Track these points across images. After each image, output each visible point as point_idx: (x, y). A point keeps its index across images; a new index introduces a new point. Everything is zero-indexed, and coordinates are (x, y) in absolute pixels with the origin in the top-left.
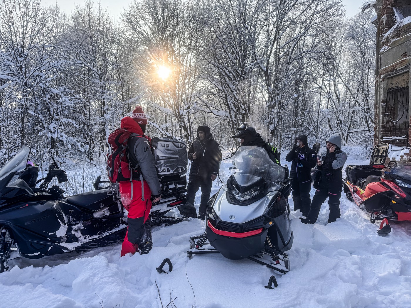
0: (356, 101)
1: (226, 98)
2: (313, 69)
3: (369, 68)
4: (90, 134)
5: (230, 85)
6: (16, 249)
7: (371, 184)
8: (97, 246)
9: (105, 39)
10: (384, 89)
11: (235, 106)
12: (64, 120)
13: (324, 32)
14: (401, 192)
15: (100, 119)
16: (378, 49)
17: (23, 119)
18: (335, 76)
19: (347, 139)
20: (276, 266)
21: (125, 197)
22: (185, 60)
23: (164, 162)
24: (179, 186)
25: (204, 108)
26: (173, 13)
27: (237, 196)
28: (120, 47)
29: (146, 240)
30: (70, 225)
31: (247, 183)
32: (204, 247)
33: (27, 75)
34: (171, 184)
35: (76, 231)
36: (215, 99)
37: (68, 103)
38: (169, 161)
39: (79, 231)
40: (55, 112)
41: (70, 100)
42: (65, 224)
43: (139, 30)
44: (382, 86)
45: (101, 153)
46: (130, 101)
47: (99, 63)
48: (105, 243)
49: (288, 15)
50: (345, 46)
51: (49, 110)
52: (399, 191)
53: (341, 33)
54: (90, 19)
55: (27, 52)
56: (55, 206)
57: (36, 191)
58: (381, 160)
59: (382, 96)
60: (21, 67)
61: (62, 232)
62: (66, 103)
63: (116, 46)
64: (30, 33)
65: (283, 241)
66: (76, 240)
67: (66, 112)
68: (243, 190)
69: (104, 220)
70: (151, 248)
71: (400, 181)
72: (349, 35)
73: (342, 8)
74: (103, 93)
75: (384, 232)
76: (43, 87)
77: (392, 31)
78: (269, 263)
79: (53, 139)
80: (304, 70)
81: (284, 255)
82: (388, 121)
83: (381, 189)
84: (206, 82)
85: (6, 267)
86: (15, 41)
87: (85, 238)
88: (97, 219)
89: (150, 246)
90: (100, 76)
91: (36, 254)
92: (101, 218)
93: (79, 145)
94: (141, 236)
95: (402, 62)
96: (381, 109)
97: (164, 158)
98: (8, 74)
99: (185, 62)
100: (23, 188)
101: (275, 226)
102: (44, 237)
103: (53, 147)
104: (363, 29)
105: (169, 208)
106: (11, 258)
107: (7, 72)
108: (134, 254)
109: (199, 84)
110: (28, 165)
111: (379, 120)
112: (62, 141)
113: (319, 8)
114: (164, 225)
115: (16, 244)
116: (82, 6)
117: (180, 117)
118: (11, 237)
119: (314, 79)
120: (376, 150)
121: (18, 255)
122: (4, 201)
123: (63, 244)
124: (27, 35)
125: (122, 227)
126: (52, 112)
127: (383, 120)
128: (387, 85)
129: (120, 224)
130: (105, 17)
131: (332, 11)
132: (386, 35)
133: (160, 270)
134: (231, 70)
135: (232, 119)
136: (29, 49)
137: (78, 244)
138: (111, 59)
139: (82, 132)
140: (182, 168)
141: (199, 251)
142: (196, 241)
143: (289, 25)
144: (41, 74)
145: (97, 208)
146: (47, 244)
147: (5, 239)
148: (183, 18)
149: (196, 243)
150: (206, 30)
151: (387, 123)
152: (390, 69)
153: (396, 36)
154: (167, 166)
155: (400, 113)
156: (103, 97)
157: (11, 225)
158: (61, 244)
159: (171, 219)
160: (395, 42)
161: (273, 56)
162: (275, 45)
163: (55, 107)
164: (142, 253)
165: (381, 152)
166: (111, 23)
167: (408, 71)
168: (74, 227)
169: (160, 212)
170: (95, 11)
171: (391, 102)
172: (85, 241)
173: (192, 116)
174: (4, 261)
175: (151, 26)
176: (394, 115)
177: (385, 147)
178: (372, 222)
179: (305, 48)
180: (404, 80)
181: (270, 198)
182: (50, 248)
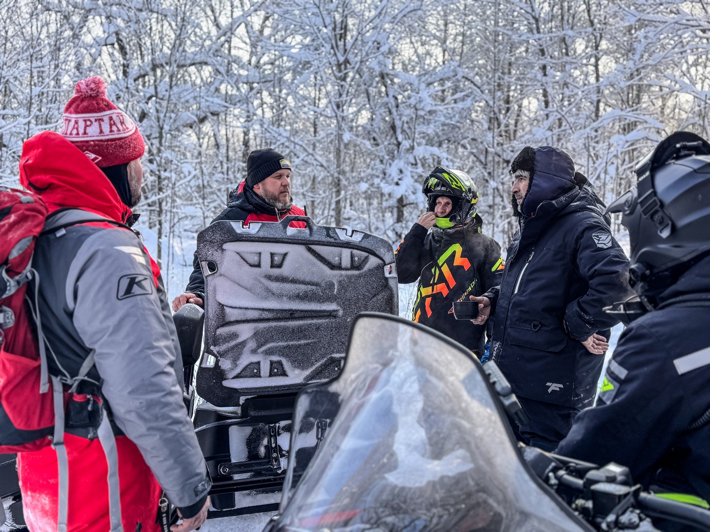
23: (257, 335)
38: (285, 329)
97: (254, 314)
154: (268, 352)
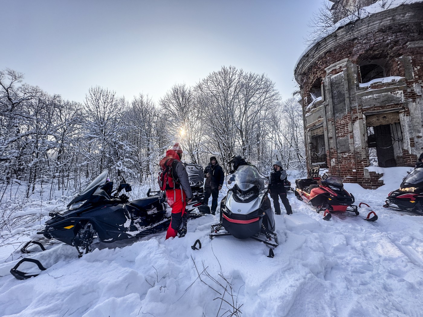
0: (291, 146)
1: (219, 145)
2: (266, 128)
3: (297, 127)
4: (141, 167)
5: (221, 137)
6: (96, 237)
7: (314, 189)
8: (149, 233)
9: (150, 114)
10: (310, 136)
11: (224, 149)
12: (127, 160)
13: (271, 108)
14: (334, 193)
15: (146, 158)
16: (304, 115)
17: (102, 159)
18: (278, 132)
19: (288, 166)
20: (269, 242)
21: (170, 200)
22: (196, 123)
23: (190, 178)
24: (200, 194)
25: (206, 151)
26: (188, 99)
27: (240, 197)
28: (159, 118)
29: (183, 228)
30: (133, 220)
31: (246, 188)
32: (220, 231)
33: (105, 134)
34: (195, 192)
35: (136, 223)
36: (212, 146)
37: (129, 149)
38: (193, 178)
39: (138, 224)
40: (121, 154)
41: (130, 148)
42: (130, 219)
43: (169, 109)
44: (308, 134)
45: (147, 178)
46: (164, 148)
47: (146, 128)
48: (154, 231)
49: (251, 100)
50: (282, 116)
51: (117, 154)
52: (332, 192)
53: (280, 109)
54: (142, 104)
55: (106, 122)
56: (123, 207)
57: (111, 197)
58: (316, 175)
59: (309, 140)
60: (102, 130)
61: (127, 224)
62: (127, 149)
63: (156, 118)
64: (108, 111)
65: (271, 226)
66: (136, 229)
67: (127, 155)
68: (244, 193)
69: (154, 216)
70: (185, 233)
71: (332, 187)
72: (284, 110)
73: (280, 96)
74: (149, 143)
75: (327, 218)
76: (114, 141)
77: (311, 105)
78: (264, 240)
79: (119, 170)
80: (261, 129)
81: (274, 234)
82: (314, 154)
83: (321, 192)
84: (207, 136)
85: (90, 249)
86: (99, 116)
87: (142, 228)
88: (150, 215)
89: (185, 232)
90: (147, 134)
91: (110, 240)
92: (152, 214)
93: (134, 174)
94: (180, 225)
95: (319, 121)
96: (309, 148)
97: (190, 176)
98: (94, 134)
99: (195, 125)
100: (103, 195)
101: (266, 215)
102: (116, 228)
103: (119, 175)
104: (291, 107)
105: (194, 208)
106: (93, 243)
107: (94, 133)
108: (174, 237)
109: (203, 138)
110: (107, 181)
111: (309, 153)
112: (124, 172)
113: (267, 96)
114: (191, 219)
115: (97, 233)
116: (138, 98)
117: (193, 155)
118: (94, 229)
119: (267, 134)
120: (312, 169)
121: (98, 241)
122: (90, 204)
123: (128, 233)
124: (106, 113)
125: (165, 220)
126: (119, 155)
127: (311, 154)
128: (311, 134)
129: (164, 218)
130: (150, 103)
131: (274, 97)
132: (308, 107)
133: (194, 248)
134: (220, 129)
135: (222, 156)
136: (107, 120)
137: (138, 232)
138: (153, 124)
139: (136, 166)
140: (201, 182)
141: (217, 234)
142: (215, 228)
143: (252, 105)
144: (113, 134)
145: (150, 208)
146: (117, 233)
147: (89, 230)
148: (194, 102)
149: (215, 229)
150: (206, 108)
151: (314, 155)
152: (312, 125)
153: (313, 107)
154: (192, 181)
155: (320, 150)
156: (148, 146)
157: (94, 220)
158: (127, 232)
159: (195, 215)
160: (313, 110)
161: (244, 122)
162: (245, 116)
163: (121, 152)
164: (180, 237)
165: (315, 171)
166: (153, 105)
167: (323, 126)
168: (135, 221)
169: (188, 210)
170: (145, 100)
171: (315, 144)
172: (142, 230)
173: (199, 155)
174: (89, 245)
175: (176, 107)
176: (317, 151)
177: (318, 168)
178: (317, 212)
179: (261, 117)
180: (321, 131)
181: (261, 198)
182: (120, 235)
